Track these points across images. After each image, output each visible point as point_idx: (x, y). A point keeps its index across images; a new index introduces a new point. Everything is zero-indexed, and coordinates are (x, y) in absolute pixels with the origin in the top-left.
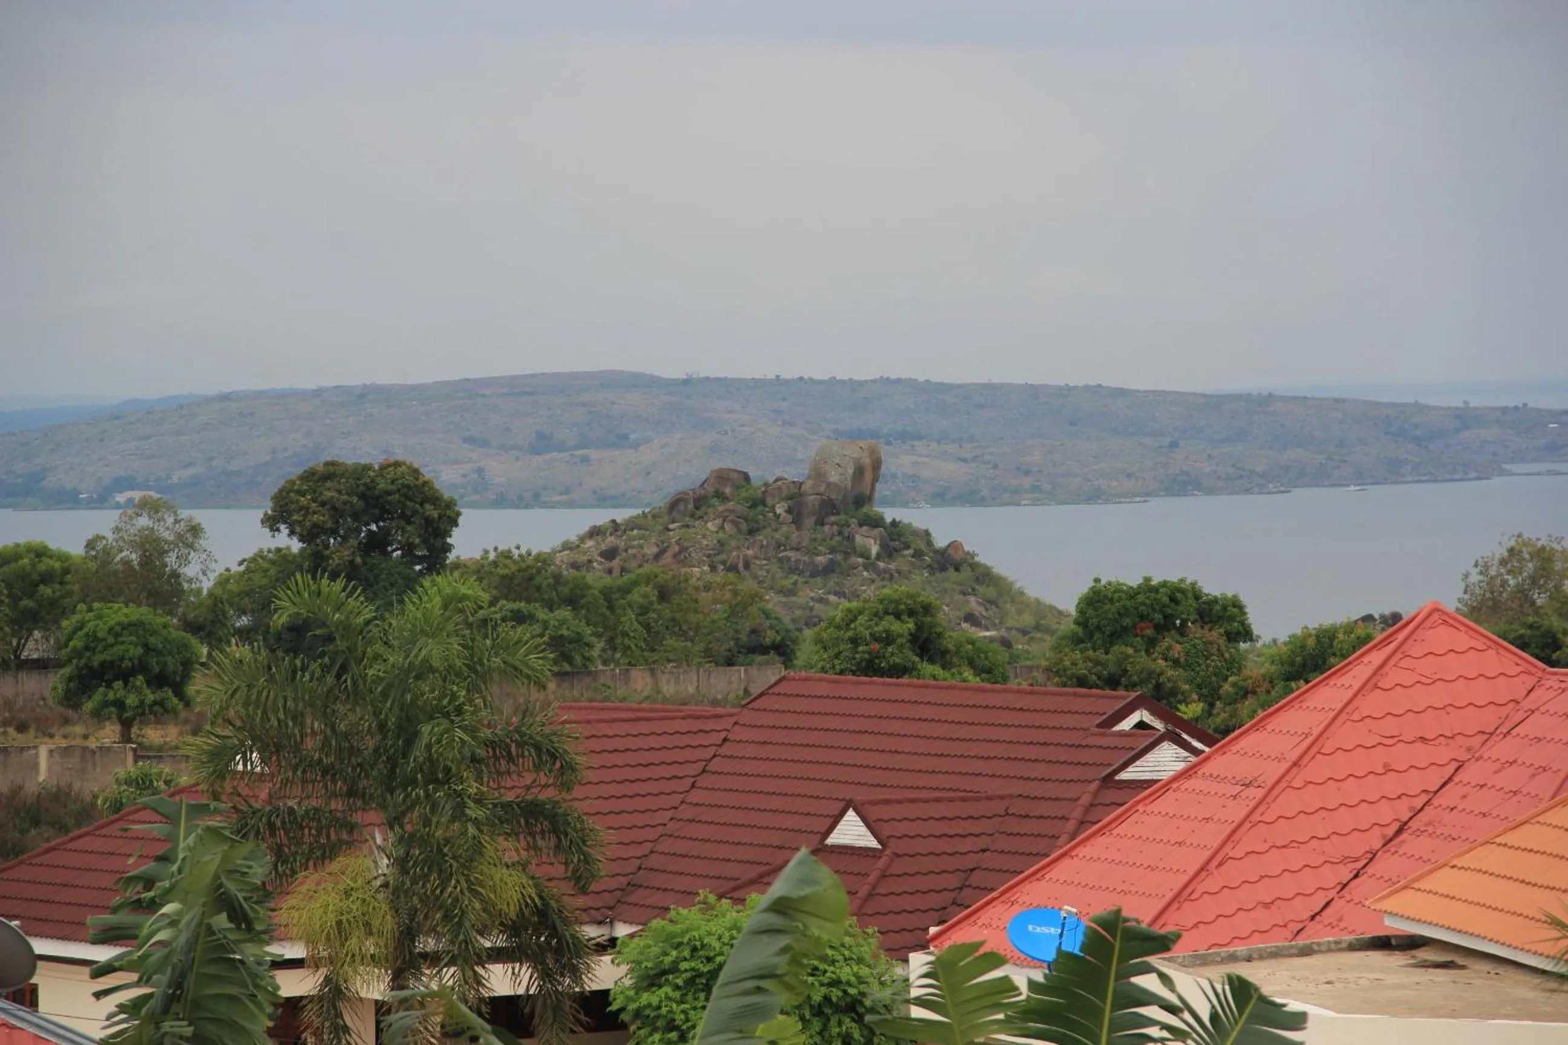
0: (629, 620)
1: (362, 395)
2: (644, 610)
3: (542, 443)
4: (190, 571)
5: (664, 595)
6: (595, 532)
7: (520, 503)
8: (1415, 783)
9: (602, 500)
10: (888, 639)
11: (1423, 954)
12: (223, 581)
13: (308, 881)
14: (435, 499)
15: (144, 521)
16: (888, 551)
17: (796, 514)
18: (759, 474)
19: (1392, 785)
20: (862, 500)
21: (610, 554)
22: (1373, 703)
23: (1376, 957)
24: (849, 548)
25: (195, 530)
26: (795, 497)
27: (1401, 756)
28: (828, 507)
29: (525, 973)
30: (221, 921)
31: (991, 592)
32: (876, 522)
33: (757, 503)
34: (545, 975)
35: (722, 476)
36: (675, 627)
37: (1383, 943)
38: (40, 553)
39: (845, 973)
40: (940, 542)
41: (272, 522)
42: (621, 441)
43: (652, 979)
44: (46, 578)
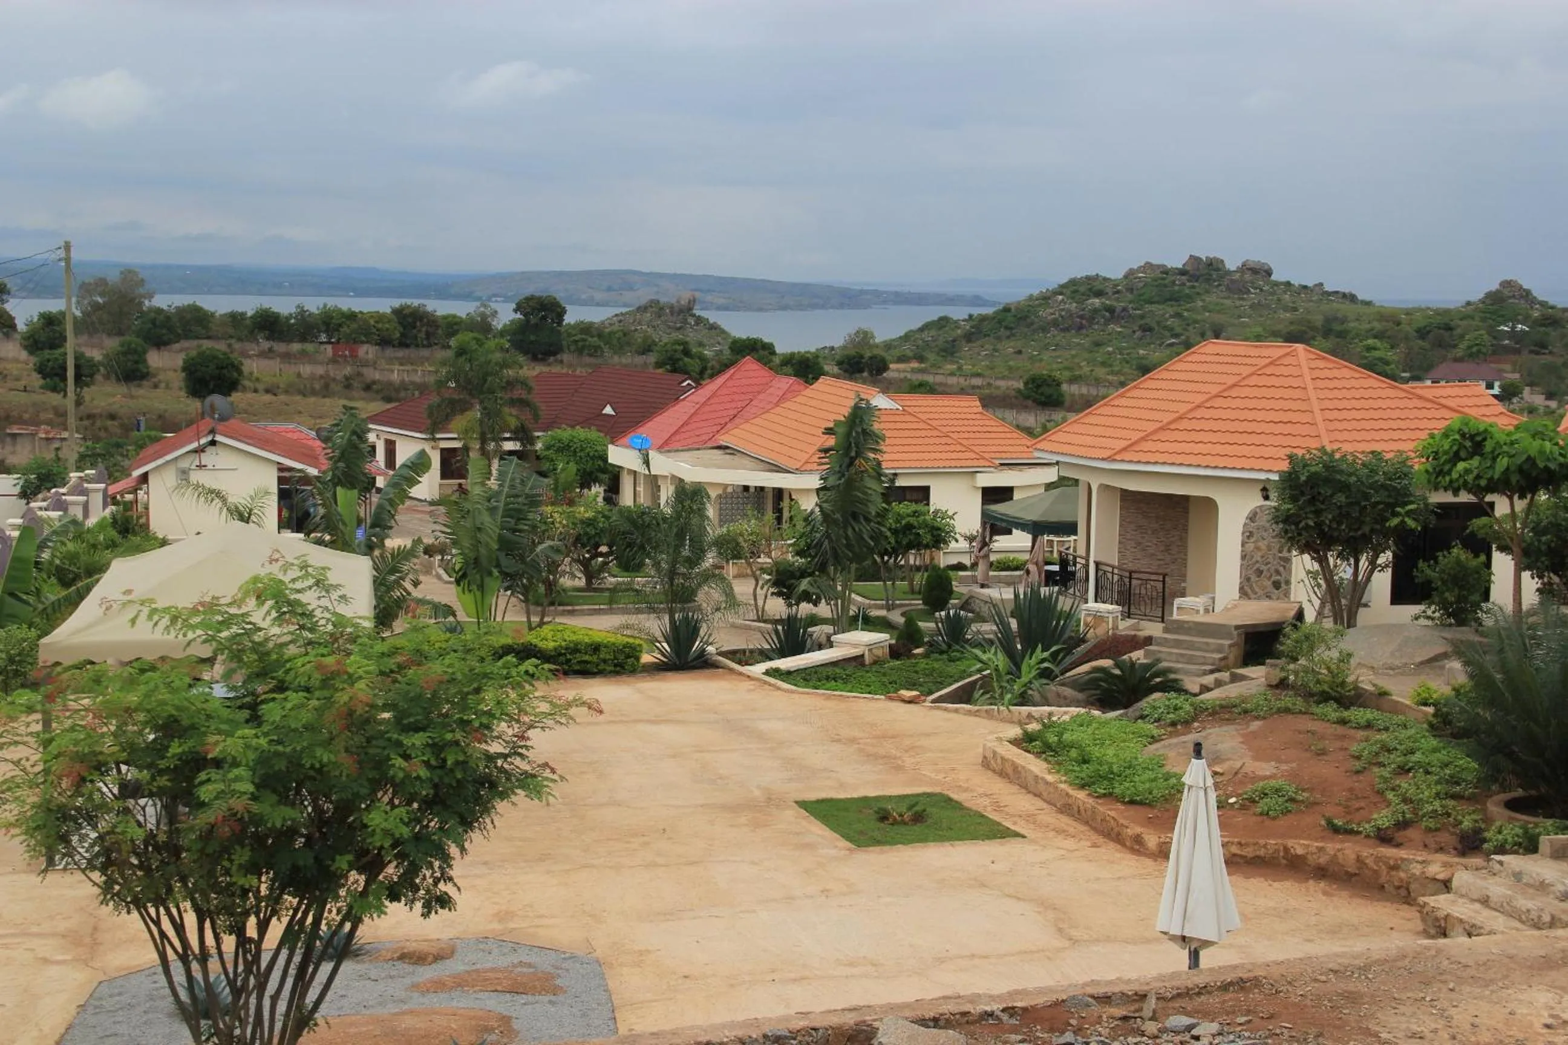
0: (615, 342)
1: (561, 274)
2: (619, 339)
3: (609, 289)
4: (494, 323)
5: (625, 335)
6: (616, 315)
7: (603, 305)
8: (740, 404)
9: (625, 305)
10: (676, 351)
11: (728, 451)
12: (505, 325)
13: (458, 417)
14: (560, 306)
15: (482, 309)
16: (697, 324)
17: (672, 313)
18: (663, 300)
19: (733, 405)
20: (690, 309)
21: (620, 321)
22: (730, 383)
23: (715, 451)
24: (685, 322)
25: (496, 312)
26: (672, 307)
27: (736, 397)
28: (681, 311)
29: (518, 444)
30: (354, 437)
31: (723, 336)
32: (694, 315)
33: (662, 309)
34: (523, 444)
35: (652, 301)
36: (629, 344)
37: (719, 448)
38: (454, 316)
39: (599, 448)
40: (711, 321)
41: (515, 311)
42: (631, 289)
43: (548, 448)
44: (456, 324)
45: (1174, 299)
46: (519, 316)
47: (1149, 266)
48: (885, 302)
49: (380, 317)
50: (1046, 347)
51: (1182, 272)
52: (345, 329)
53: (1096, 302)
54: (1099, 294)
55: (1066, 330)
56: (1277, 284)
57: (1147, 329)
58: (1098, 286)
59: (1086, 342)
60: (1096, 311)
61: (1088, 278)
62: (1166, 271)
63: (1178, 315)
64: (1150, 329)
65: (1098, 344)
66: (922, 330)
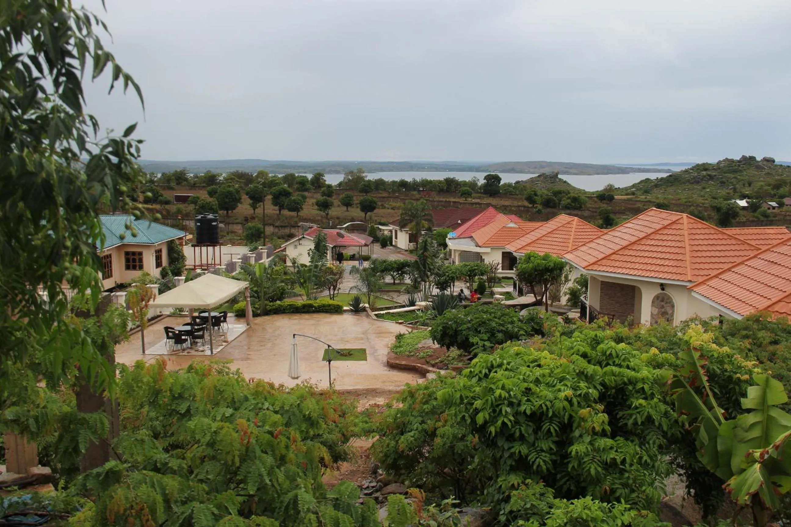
20: (557, 176)
24: (555, 180)
45: (735, 171)
46: (485, 181)
47: (727, 160)
48: (635, 172)
49: (440, 182)
50: (684, 190)
51: (739, 161)
52: (428, 187)
53: (704, 173)
54: (706, 170)
55: (692, 183)
56: (776, 166)
57: (723, 183)
58: (707, 167)
59: (699, 187)
60: (704, 176)
61: (704, 164)
62: (732, 161)
63: (735, 178)
64: (724, 183)
65: (704, 188)
66: (639, 183)
